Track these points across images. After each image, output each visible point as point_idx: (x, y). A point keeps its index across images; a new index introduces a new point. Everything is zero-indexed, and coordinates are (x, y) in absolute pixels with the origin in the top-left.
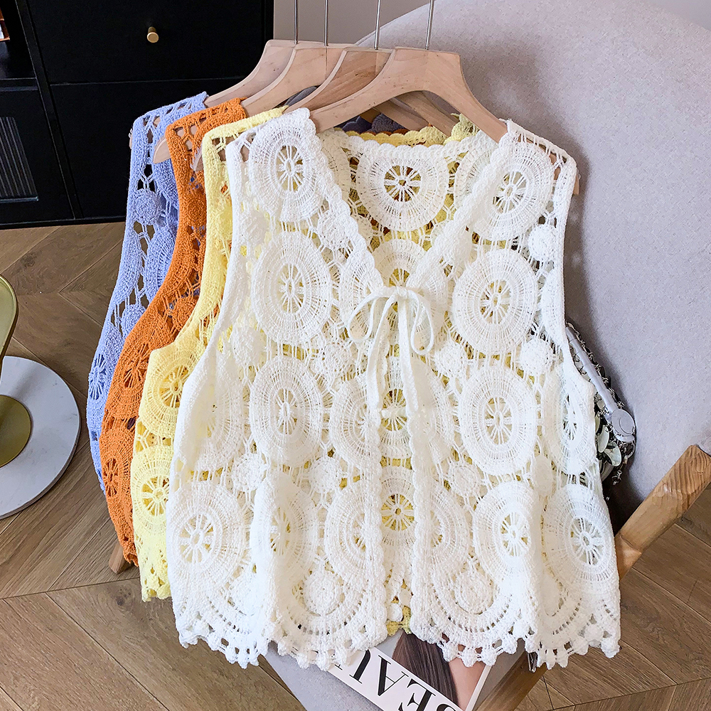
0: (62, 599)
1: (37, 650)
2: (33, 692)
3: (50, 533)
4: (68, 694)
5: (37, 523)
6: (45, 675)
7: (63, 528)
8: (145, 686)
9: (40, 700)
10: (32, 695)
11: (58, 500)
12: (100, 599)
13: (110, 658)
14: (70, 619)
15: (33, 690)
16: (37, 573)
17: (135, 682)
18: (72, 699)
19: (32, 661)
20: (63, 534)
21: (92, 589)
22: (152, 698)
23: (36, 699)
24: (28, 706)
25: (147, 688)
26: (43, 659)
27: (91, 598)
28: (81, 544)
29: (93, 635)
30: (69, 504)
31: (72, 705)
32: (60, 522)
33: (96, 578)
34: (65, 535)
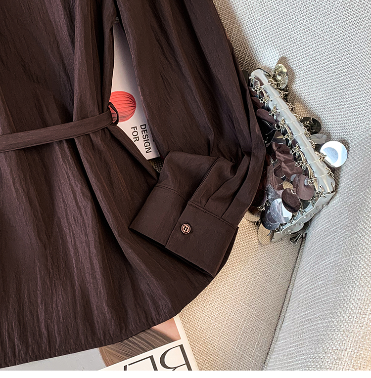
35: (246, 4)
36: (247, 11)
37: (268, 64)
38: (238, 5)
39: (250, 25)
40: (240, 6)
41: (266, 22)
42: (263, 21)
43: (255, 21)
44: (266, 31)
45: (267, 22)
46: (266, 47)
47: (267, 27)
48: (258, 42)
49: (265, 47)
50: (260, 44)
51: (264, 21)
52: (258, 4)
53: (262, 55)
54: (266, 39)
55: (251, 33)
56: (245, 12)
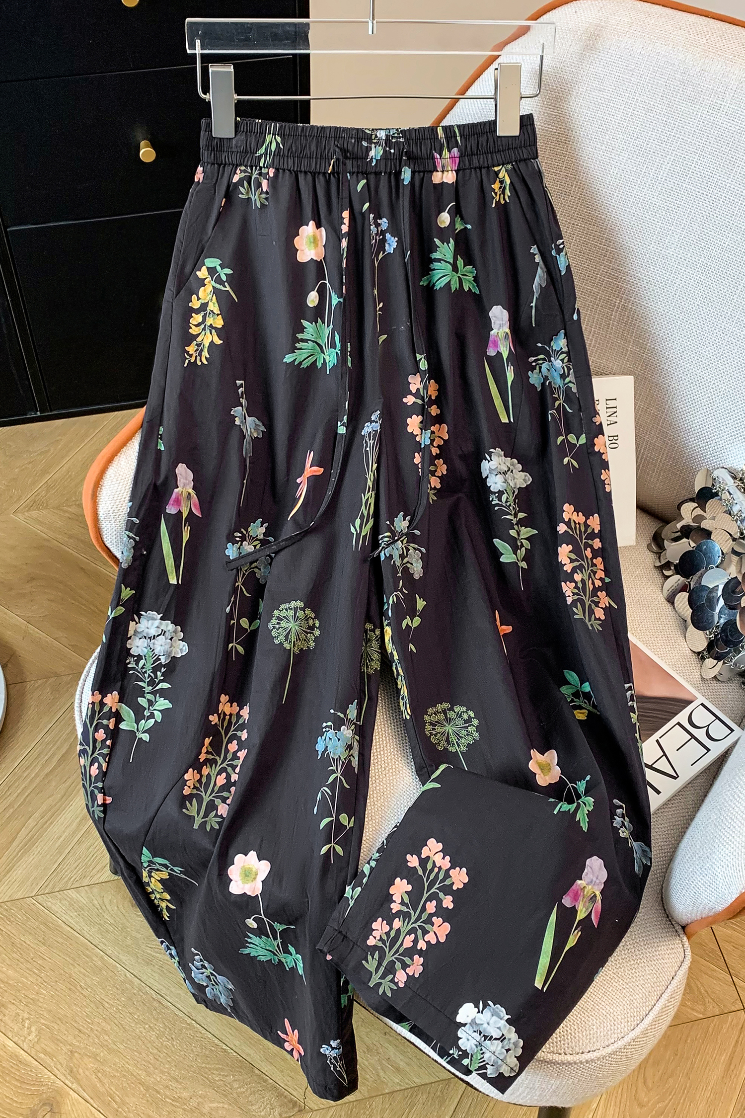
0: (56, 905)
1: (28, 969)
2: (27, 1021)
3: (31, 823)
4: (76, 1021)
5: (11, 811)
6: (41, 1000)
7: (49, 814)
8: (179, 1006)
9: (39, 1031)
10: (26, 1025)
11: (38, 781)
12: (107, 901)
13: (128, 974)
14: (69, 929)
15: (28, 1019)
16: (18, 873)
17: (164, 1002)
18: (81, 1028)
19: (22, 983)
20: (49, 822)
21: (96, 890)
22: (189, 1021)
23: (33, 1029)
24: (22, 1038)
25: (182, 1008)
26: (37, 980)
27: (96, 902)
28: (74, 833)
29: (101, 946)
30: (54, 784)
31: (82, 1035)
32: (44, 807)
33: (99, 875)
34: (51, 823)
35: (716, 390)
36: (716, 399)
37: (735, 464)
38: (707, 390)
39: (719, 415)
40: (708, 392)
41: (738, 413)
42: (734, 411)
43: (725, 411)
44: (737, 423)
45: (740, 413)
46: (735, 443)
47: (739, 419)
48: (725, 437)
49: (733, 442)
50: (728, 439)
51: (736, 411)
52: (731, 392)
53: (729, 453)
54: (736, 432)
55: (719, 425)
56: (714, 399)
